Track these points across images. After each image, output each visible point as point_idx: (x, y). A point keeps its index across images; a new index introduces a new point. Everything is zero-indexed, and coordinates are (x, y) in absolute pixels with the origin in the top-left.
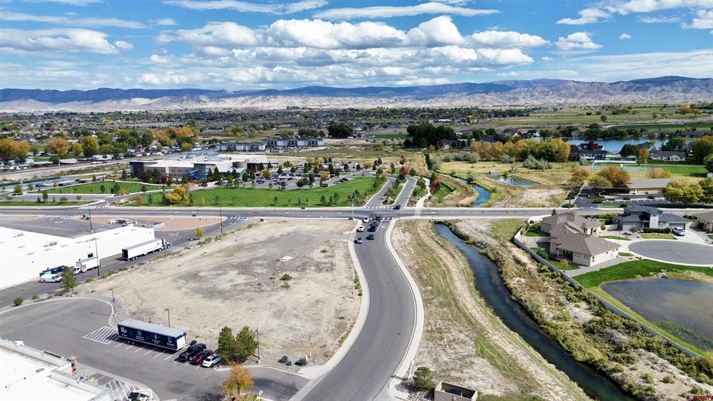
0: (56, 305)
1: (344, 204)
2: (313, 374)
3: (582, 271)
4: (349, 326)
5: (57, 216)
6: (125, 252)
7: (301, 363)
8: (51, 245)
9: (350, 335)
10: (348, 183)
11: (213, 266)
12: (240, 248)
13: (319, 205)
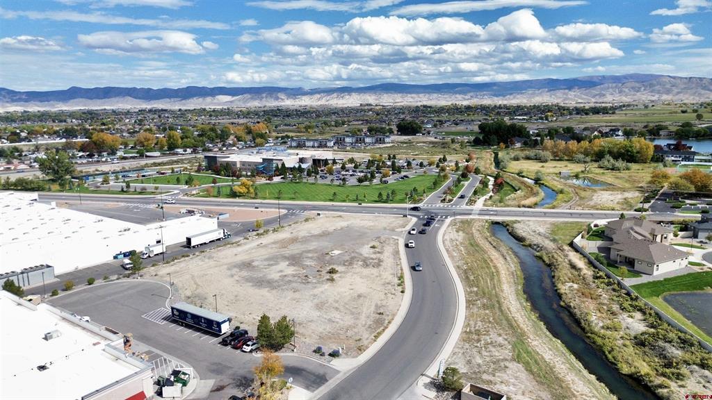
0: (123, 286)
1: (402, 201)
2: (344, 366)
3: (644, 279)
4: (387, 322)
5: (136, 205)
6: (189, 240)
7: (334, 354)
8: (125, 230)
9: (387, 331)
10: (410, 180)
11: (266, 257)
12: (294, 240)
13: (376, 202)
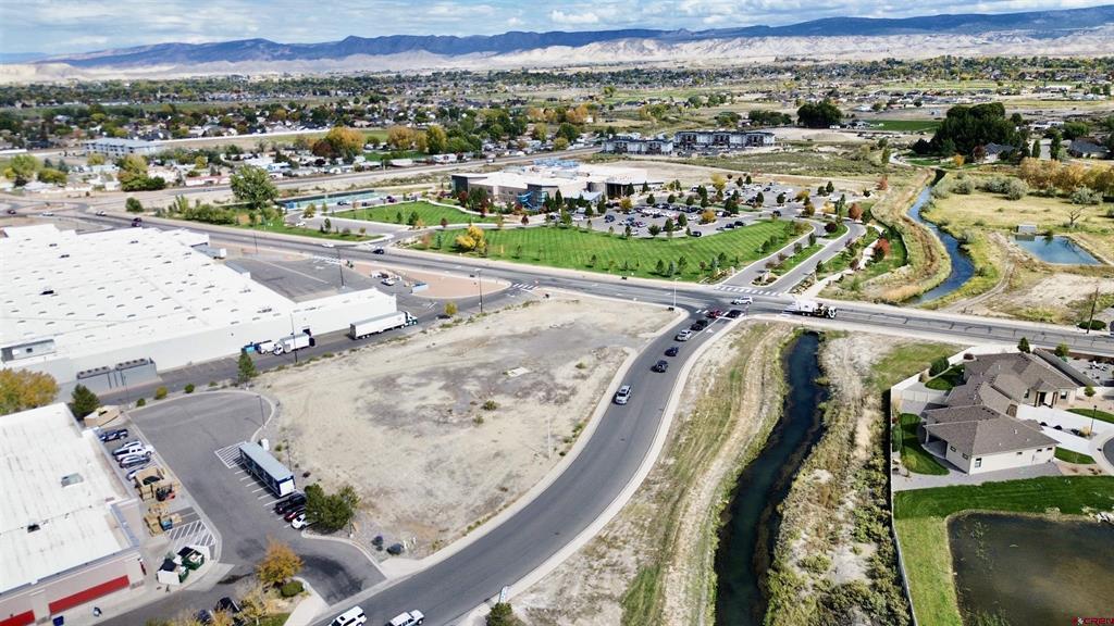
1: (693, 277)
4: (503, 504)
5: (323, 258)
6: (353, 327)
7: (395, 551)
9: (491, 520)
11: (423, 369)
12: (481, 342)
13: (654, 274)
